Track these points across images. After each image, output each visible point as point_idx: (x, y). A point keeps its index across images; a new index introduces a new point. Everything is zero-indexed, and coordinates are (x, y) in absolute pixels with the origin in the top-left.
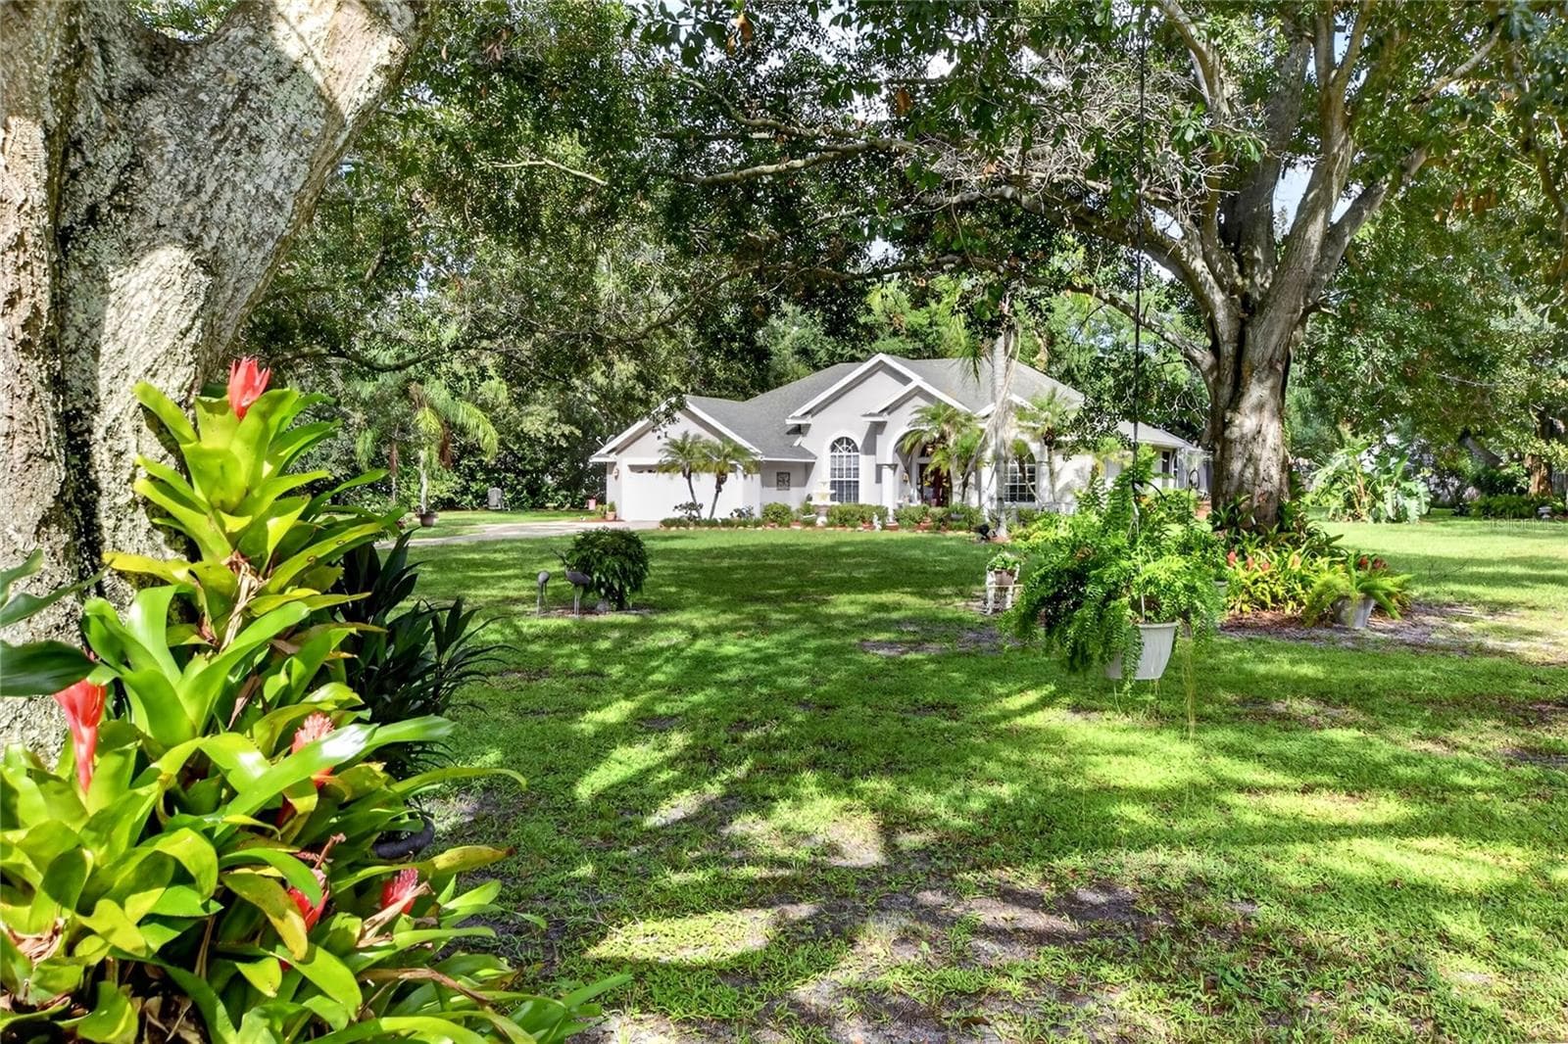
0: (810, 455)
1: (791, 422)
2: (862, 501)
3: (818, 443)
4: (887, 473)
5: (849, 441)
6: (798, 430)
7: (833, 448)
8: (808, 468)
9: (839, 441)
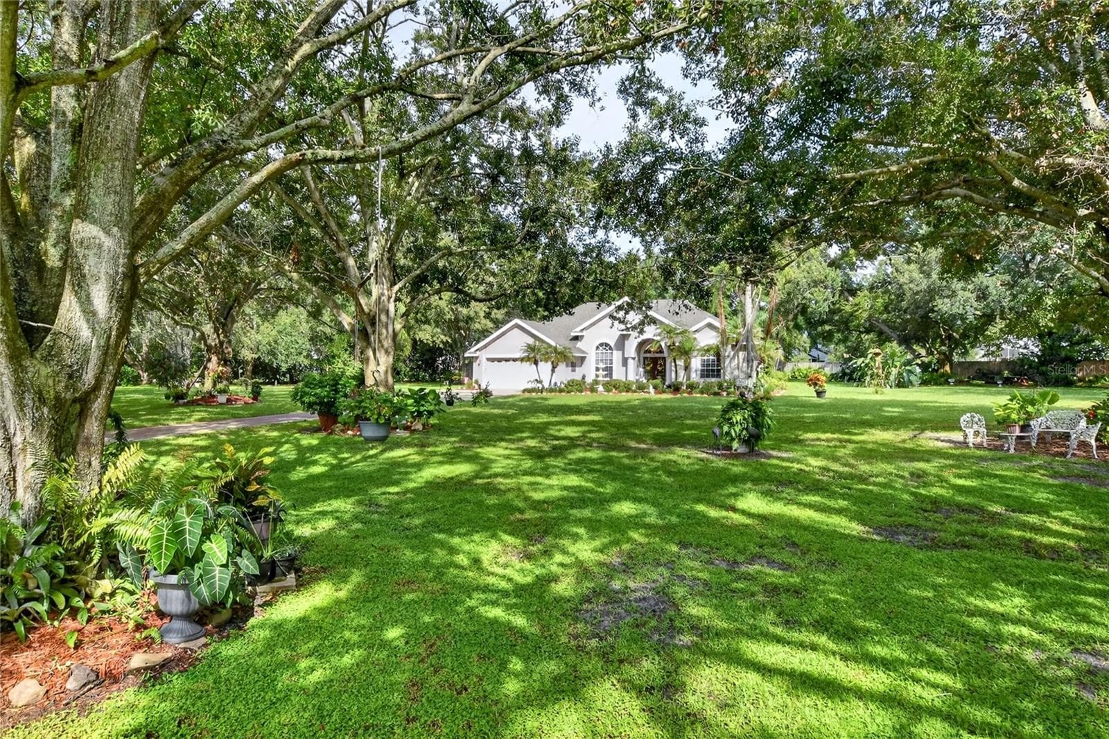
0: (584, 352)
1: (573, 334)
2: (614, 377)
3: (588, 346)
4: (630, 362)
5: (607, 345)
6: (576, 338)
7: (597, 348)
8: (583, 359)
9: (601, 345)
